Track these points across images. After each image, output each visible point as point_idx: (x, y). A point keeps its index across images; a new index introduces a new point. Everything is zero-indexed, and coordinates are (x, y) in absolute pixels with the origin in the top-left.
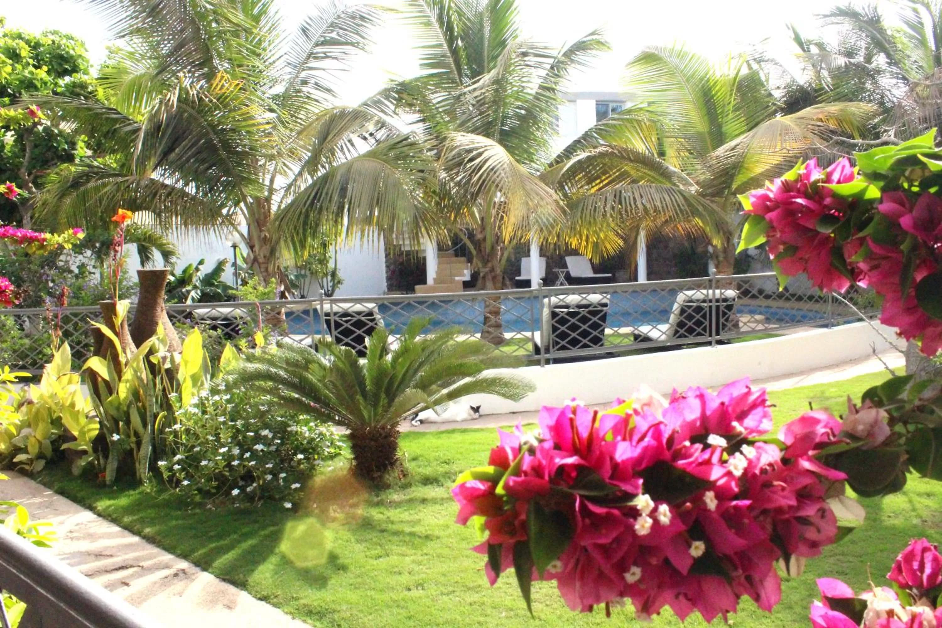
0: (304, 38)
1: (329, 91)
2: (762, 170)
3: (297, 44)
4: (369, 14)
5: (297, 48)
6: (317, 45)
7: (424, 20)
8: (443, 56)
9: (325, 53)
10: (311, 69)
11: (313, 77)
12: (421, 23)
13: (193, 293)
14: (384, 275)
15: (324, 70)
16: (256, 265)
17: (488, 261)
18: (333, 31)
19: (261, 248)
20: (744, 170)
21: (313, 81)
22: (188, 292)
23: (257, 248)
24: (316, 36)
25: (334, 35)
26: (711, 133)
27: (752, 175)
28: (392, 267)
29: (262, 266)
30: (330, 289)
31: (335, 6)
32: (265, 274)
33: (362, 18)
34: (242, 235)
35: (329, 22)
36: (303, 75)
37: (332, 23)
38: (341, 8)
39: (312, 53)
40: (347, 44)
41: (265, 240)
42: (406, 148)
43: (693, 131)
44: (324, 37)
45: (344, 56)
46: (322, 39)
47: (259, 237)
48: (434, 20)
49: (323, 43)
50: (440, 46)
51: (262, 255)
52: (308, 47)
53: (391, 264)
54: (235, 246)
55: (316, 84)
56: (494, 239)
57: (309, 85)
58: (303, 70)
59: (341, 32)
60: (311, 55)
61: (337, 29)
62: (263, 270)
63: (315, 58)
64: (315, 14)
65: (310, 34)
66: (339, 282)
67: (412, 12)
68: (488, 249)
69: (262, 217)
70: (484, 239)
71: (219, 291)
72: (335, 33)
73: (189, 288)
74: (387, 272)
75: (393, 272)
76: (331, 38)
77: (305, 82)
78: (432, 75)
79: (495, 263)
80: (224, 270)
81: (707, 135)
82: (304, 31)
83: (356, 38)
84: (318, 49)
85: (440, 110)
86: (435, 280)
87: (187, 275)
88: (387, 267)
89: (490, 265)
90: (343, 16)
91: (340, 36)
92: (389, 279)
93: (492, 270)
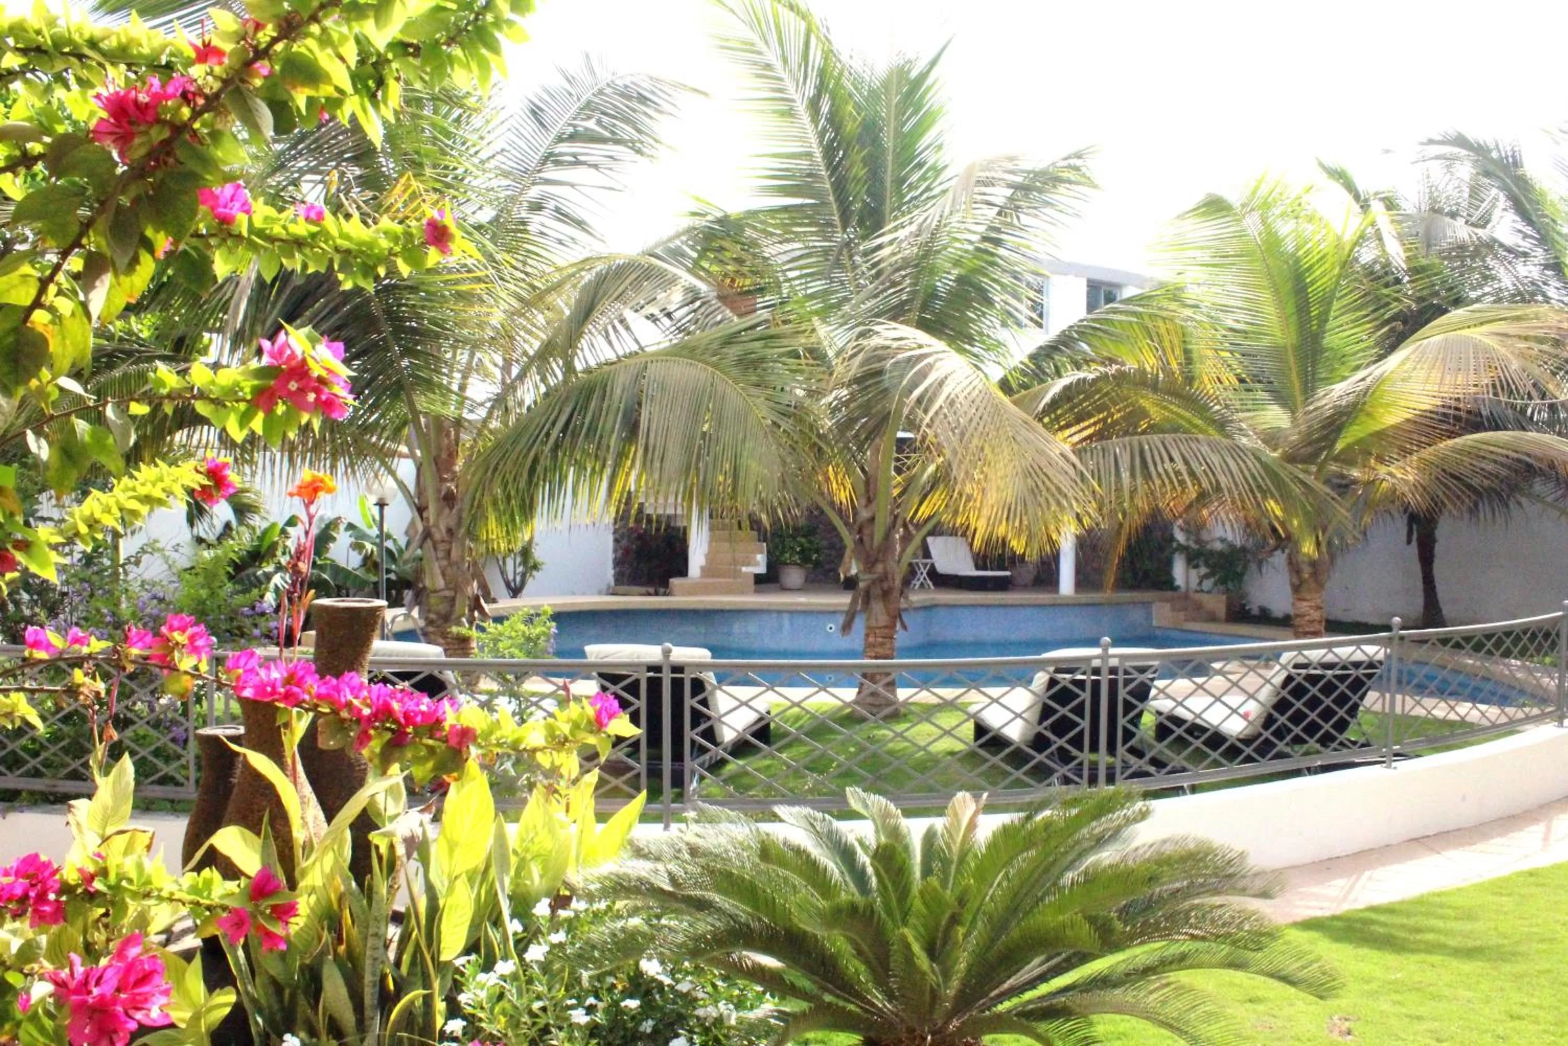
0: (534, 126)
1: (580, 224)
2: (1399, 420)
3: (521, 136)
4: (653, 93)
5: (522, 144)
6: (560, 139)
7: (782, 107)
8: (809, 175)
9: (574, 155)
10: (548, 182)
11: (553, 197)
12: (774, 112)
13: (277, 579)
14: (610, 556)
15: (572, 186)
16: (429, 543)
17: (876, 561)
18: (589, 118)
19: (439, 514)
20: (1364, 419)
21: (552, 204)
22: (268, 577)
23: (431, 513)
24: (560, 123)
25: (591, 124)
26: (1297, 348)
27: (1377, 427)
28: (624, 542)
29: (442, 547)
30: (518, 579)
31: (593, 73)
32: (445, 563)
33: (643, 99)
34: (401, 485)
35: (584, 99)
36: (534, 192)
37: (589, 103)
38: (604, 77)
39: (551, 154)
40: (618, 142)
41: (449, 499)
42: (758, 344)
43: (1265, 342)
44: (575, 126)
45: (613, 164)
46: (571, 129)
47: (439, 491)
48: (801, 108)
49: (573, 138)
50: (809, 155)
51: (443, 528)
52: (544, 143)
53: (622, 536)
54: (381, 505)
55: (557, 210)
56: (889, 520)
57: (545, 212)
58: (534, 184)
59: (605, 119)
60: (550, 158)
61: (598, 115)
62: (441, 554)
63: (557, 163)
64: (557, 82)
65: (546, 120)
66: (536, 567)
67: (759, 89)
68: (878, 536)
69: (444, 456)
70: (872, 519)
71: (325, 576)
72: (593, 121)
73: (270, 568)
74: (615, 551)
75: (627, 551)
76: (586, 129)
77: (536, 207)
78: (786, 209)
79: (891, 564)
80: (334, 539)
81: (1290, 352)
82: (536, 113)
83: (627, 131)
84: (563, 148)
85: (791, 274)
86: (703, 569)
87: (266, 544)
88: (616, 541)
89: (879, 568)
90: (608, 91)
91: (605, 128)
92: (617, 563)
93: (884, 578)
